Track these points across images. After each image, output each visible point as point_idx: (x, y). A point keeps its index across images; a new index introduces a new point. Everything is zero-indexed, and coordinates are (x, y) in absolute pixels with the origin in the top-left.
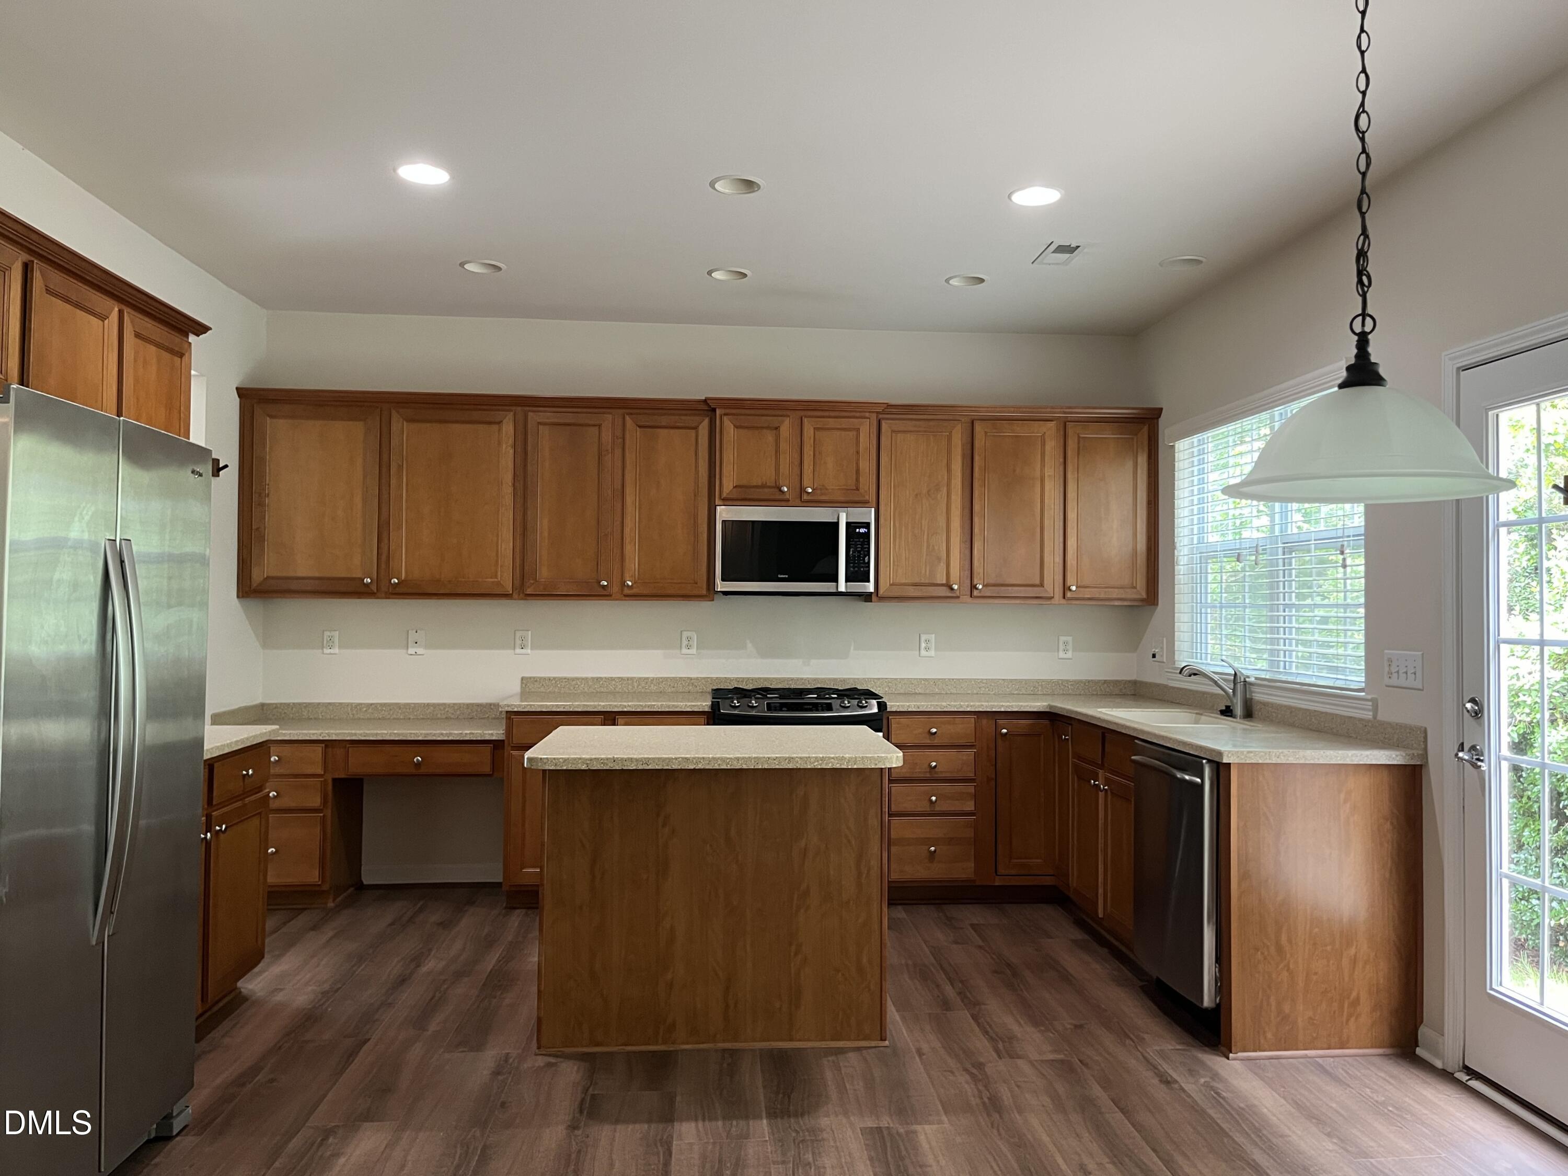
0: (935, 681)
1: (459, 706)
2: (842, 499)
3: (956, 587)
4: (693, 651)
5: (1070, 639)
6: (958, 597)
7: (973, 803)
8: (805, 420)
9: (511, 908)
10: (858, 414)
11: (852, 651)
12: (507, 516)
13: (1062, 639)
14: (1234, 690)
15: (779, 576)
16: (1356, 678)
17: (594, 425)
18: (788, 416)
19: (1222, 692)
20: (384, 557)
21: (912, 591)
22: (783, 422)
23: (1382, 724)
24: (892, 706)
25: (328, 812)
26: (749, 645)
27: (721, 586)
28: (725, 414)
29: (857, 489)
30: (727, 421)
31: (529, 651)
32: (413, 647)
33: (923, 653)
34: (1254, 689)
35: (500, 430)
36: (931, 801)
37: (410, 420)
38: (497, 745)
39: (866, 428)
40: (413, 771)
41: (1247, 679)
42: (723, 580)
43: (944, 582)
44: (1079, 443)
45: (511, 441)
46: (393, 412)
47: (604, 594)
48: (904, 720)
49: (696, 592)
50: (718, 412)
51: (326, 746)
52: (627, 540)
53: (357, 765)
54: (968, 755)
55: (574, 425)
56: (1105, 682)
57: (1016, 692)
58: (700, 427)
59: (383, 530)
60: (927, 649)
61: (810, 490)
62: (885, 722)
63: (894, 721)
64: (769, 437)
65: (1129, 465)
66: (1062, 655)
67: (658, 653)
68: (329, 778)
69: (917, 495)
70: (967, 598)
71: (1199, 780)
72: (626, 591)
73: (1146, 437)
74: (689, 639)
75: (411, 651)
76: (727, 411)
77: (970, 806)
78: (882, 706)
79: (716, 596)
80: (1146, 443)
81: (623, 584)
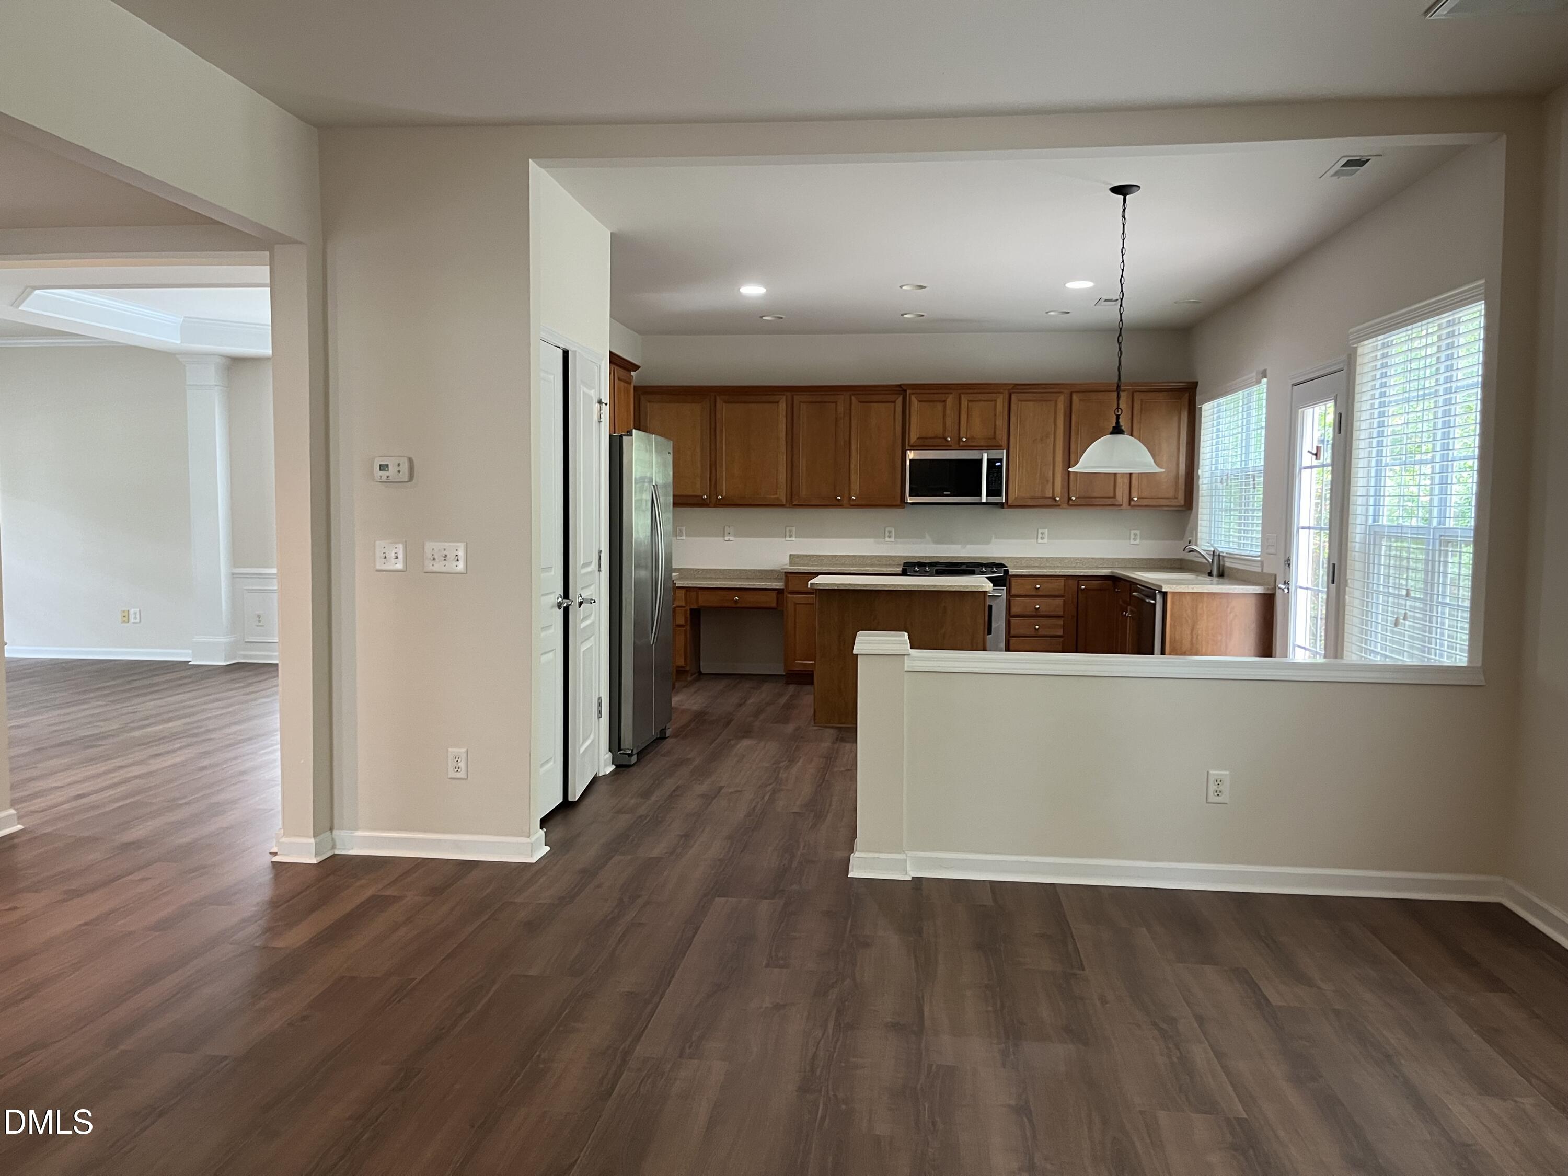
0: (1047, 559)
1: (754, 571)
2: (985, 444)
3: (1058, 499)
4: (893, 539)
5: (1138, 532)
6: (1059, 505)
7: (1062, 630)
8: (962, 396)
9: (788, 683)
10: (995, 391)
11: (993, 539)
12: (782, 458)
13: (1133, 532)
14: (1213, 560)
15: (945, 493)
16: (1257, 551)
17: (833, 402)
18: (951, 393)
19: (1207, 562)
20: (713, 483)
21: (1030, 503)
22: (948, 397)
23: (1265, 573)
24: (1012, 571)
25: (688, 627)
26: (927, 537)
27: (910, 500)
28: (913, 394)
29: (995, 438)
30: (913, 398)
31: (794, 539)
32: (727, 536)
33: (1040, 541)
34: (1226, 559)
35: (778, 405)
36: (1035, 628)
37: (726, 402)
38: (780, 591)
39: (1001, 402)
40: (734, 605)
41: (1221, 554)
42: (910, 496)
43: (1051, 495)
44: (1141, 405)
45: (784, 413)
46: (718, 398)
47: (838, 505)
48: (1020, 580)
49: (894, 504)
50: (908, 392)
51: (686, 591)
52: (852, 472)
53: (704, 600)
54: (1060, 602)
55: (821, 402)
56: (1161, 559)
57: (1101, 566)
58: (897, 401)
59: (713, 466)
60: (1042, 538)
61: (964, 439)
62: (1008, 580)
63: (1013, 581)
64: (939, 406)
65: (1176, 418)
66: (1132, 542)
67: (872, 540)
68: (688, 608)
69: (1034, 441)
70: (1065, 506)
71: (1152, 602)
72: (852, 503)
73: (1187, 400)
74: (890, 532)
75: (726, 538)
76: (914, 391)
77: (1060, 632)
78: (1006, 572)
79: (906, 505)
80: (1187, 404)
81: (850, 498)
